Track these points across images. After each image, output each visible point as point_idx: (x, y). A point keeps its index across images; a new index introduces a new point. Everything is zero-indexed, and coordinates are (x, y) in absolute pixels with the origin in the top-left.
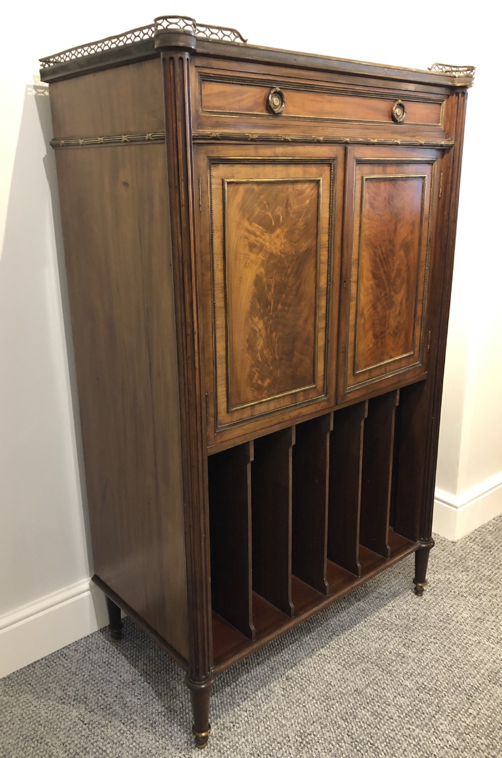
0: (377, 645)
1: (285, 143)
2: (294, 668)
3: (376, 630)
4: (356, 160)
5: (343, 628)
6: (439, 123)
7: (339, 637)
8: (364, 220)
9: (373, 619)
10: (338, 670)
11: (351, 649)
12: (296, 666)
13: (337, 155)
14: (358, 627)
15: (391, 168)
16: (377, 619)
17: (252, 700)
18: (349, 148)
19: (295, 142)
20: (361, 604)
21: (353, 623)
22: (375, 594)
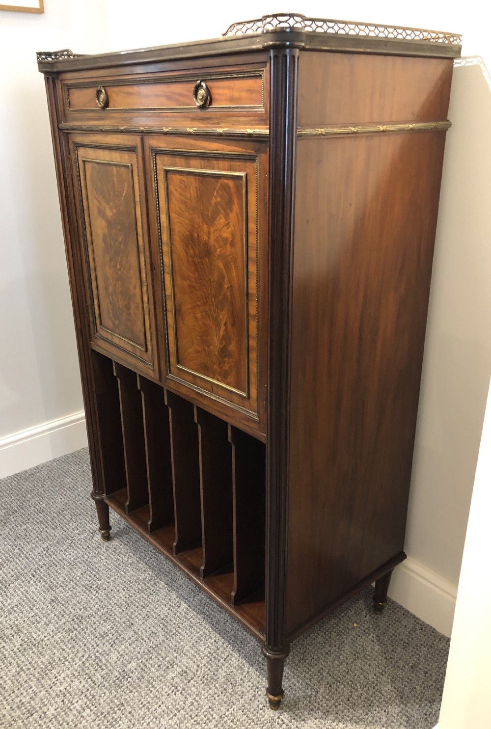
1: (101, 132)
4: (152, 150)
6: (261, 103)
8: (173, 215)
13: (137, 144)
15: (194, 161)
18: (146, 138)
19: (107, 132)
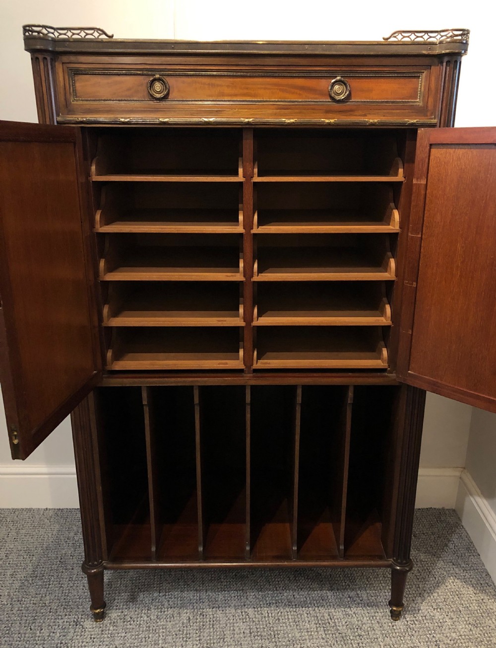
0: (298, 635)
2: (214, 609)
3: (313, 623)
5: (289, 604)
6: (416, 98)
7: (277, 608)
9: (324, 612)
10: (244, 633)
11: (273, 624)
12: (217, 609)
14: (300, 610)
16: (326, 615)
17: (161, 612)
20: (329, 594)
21: (304, 605)
22: (352, 594)
